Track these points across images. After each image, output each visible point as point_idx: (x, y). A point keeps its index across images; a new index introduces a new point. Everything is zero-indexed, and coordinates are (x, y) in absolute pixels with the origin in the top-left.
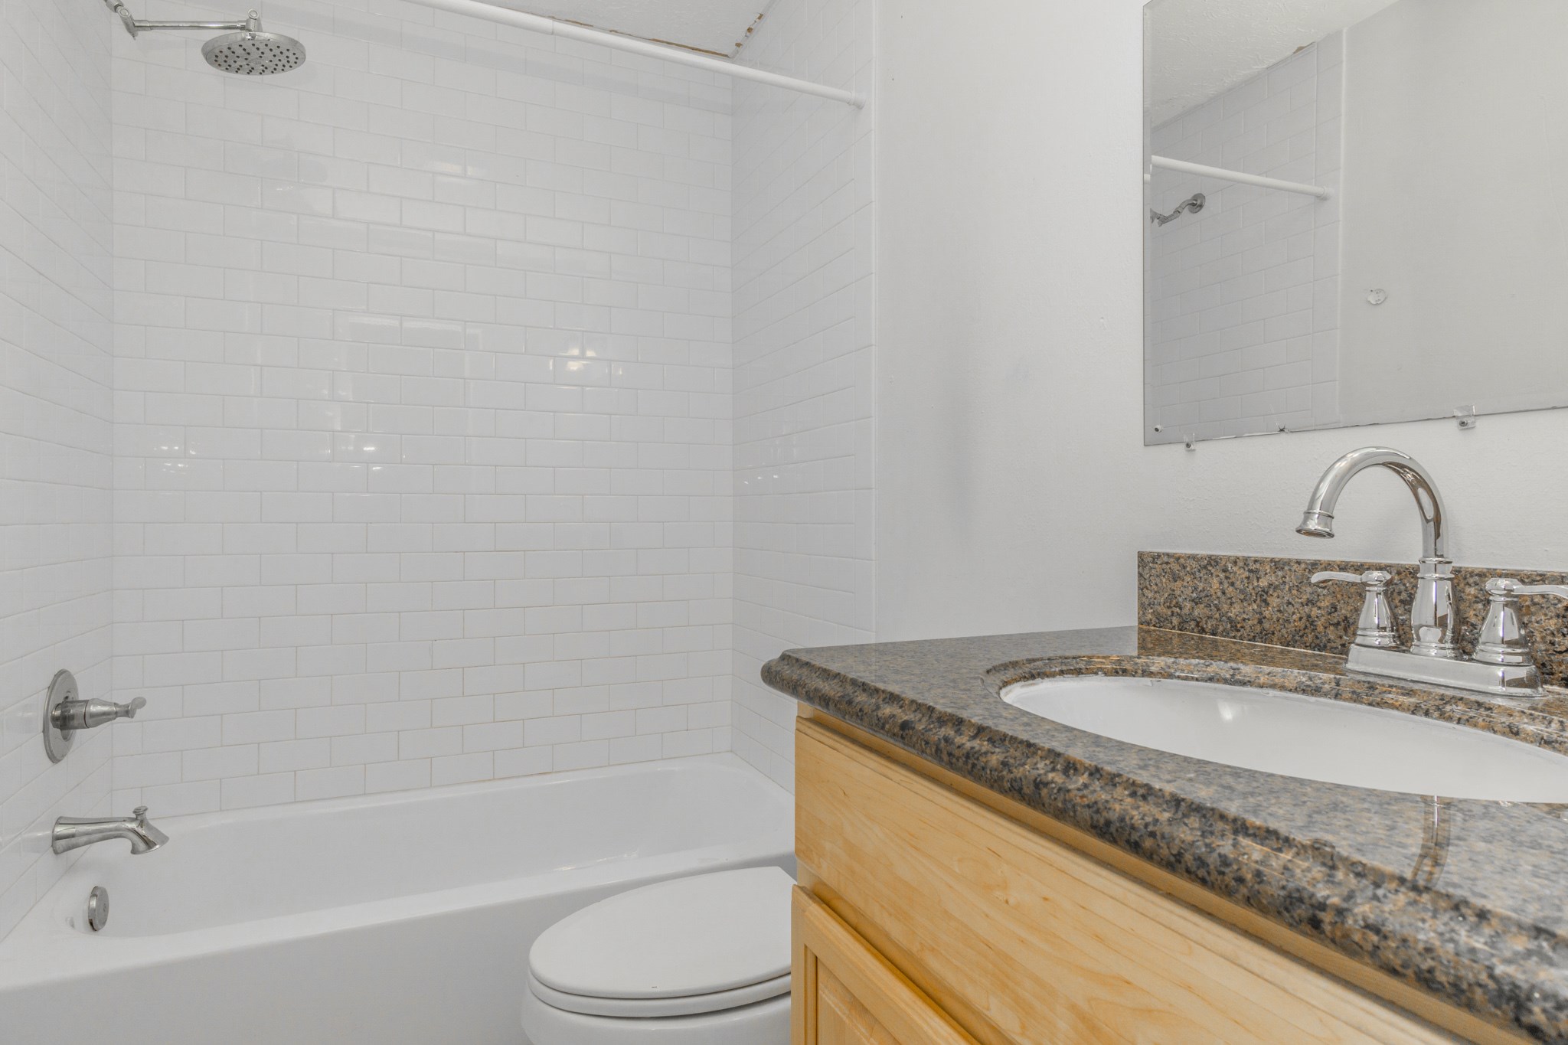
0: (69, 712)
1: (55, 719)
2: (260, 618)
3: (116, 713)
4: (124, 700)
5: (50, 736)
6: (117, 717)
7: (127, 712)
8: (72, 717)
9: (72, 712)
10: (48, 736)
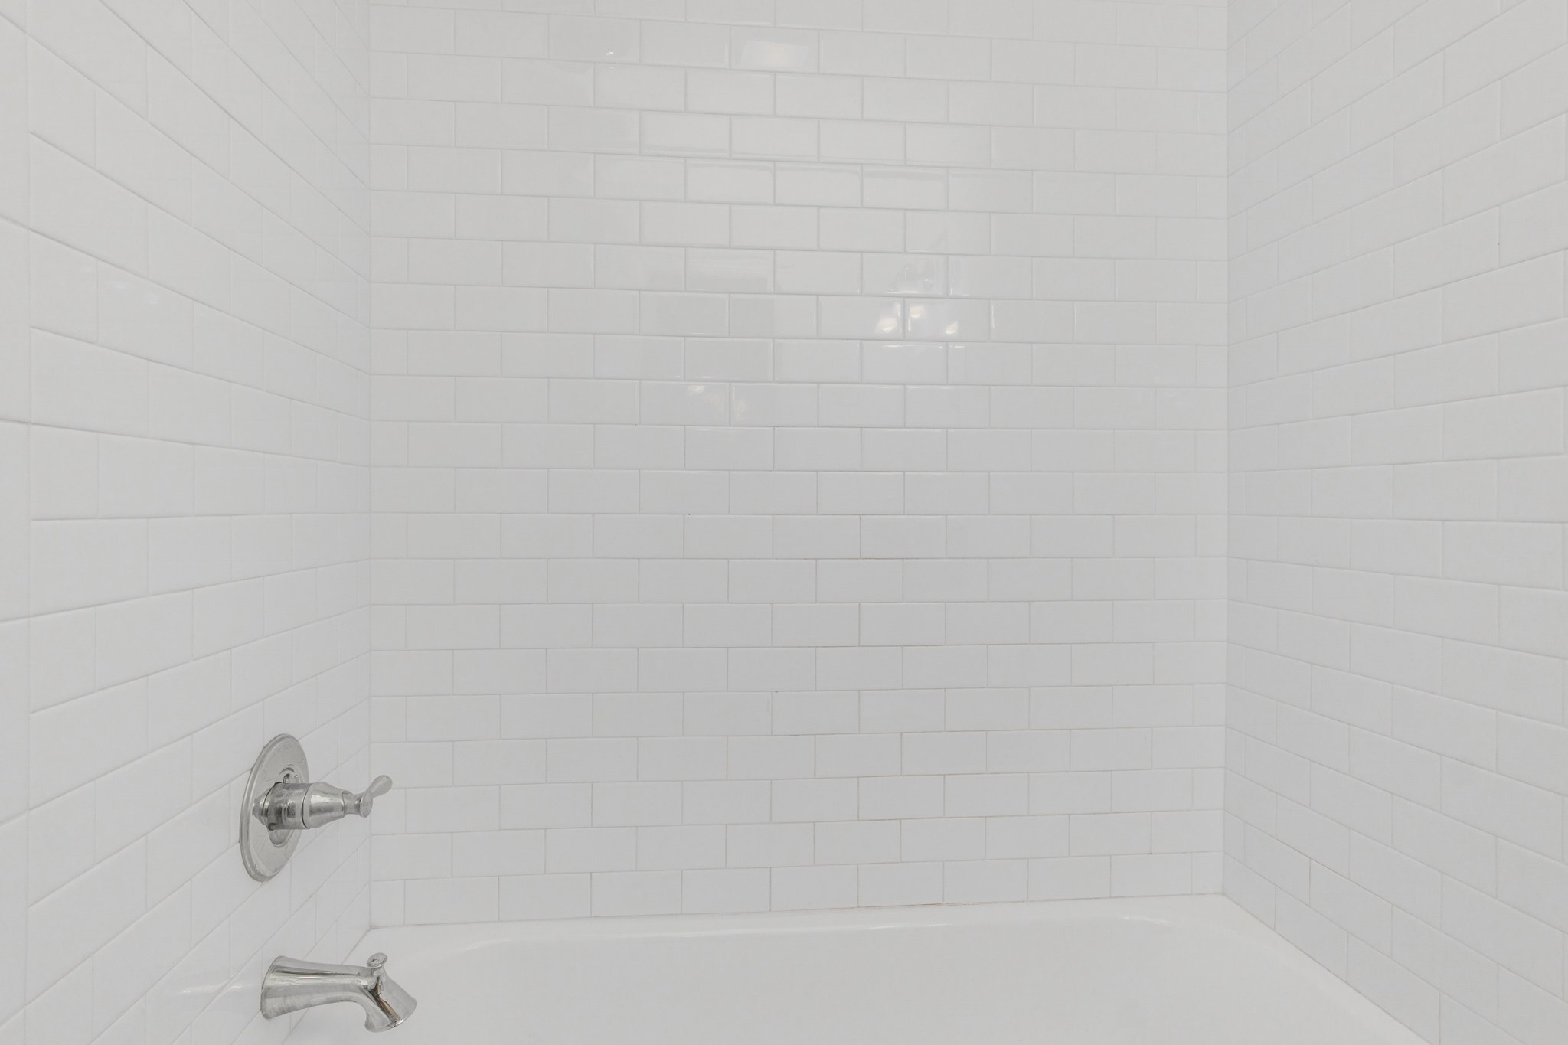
0: (286, 802)
1: (265, 813)
2: (546, 649)
3: (344, 808)
4: (358, 787)
5: (251, 846)
6: (345, 814)
7: (359, 807)
8: (290, 811)
9: (290, 802)
10: (248, 847)
